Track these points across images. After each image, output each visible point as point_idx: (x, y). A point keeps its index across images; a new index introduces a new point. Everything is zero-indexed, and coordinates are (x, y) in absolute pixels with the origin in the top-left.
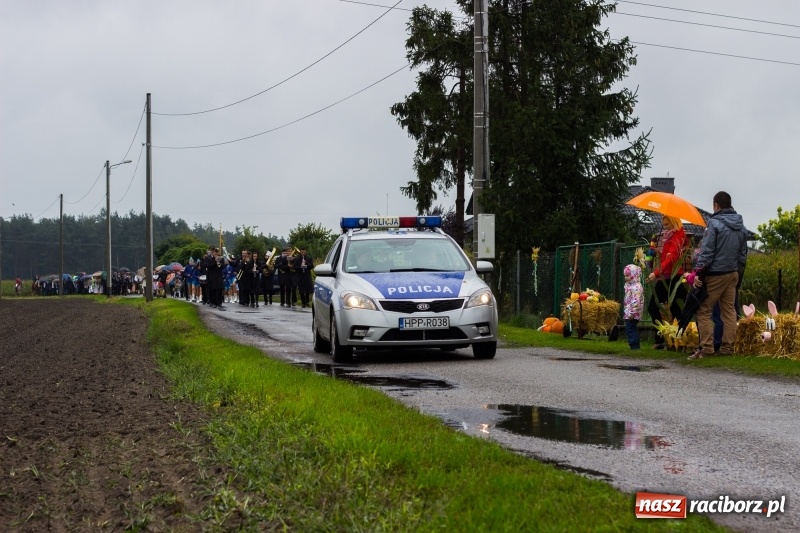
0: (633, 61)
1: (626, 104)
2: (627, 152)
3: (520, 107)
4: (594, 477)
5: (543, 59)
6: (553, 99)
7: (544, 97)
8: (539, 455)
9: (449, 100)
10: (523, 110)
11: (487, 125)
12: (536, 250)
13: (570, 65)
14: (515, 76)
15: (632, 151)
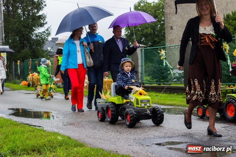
0: (45, 5)
1: (43, 18)
2: (44, 32)
4: (39, 128)
5: (19, 5)
6: (22, 17)
7: (19, 16)
8: (24, 122)
10: (13, 20)
11: (3, 25)
12: (19, 61)
13: (27, 6)
14: (11, 10)
15: (46, 32)
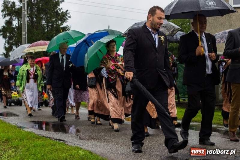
0: (70, 17)
1: (67, 29)
3: (35, 31)
4: (61, 141)
5: (43, 16)
6: (46, 29)
7: (43, 28)
9: (15, 28)
10: (37, 32)
11: (27, 36)
13: (51, 18)
14: (35, 21)
